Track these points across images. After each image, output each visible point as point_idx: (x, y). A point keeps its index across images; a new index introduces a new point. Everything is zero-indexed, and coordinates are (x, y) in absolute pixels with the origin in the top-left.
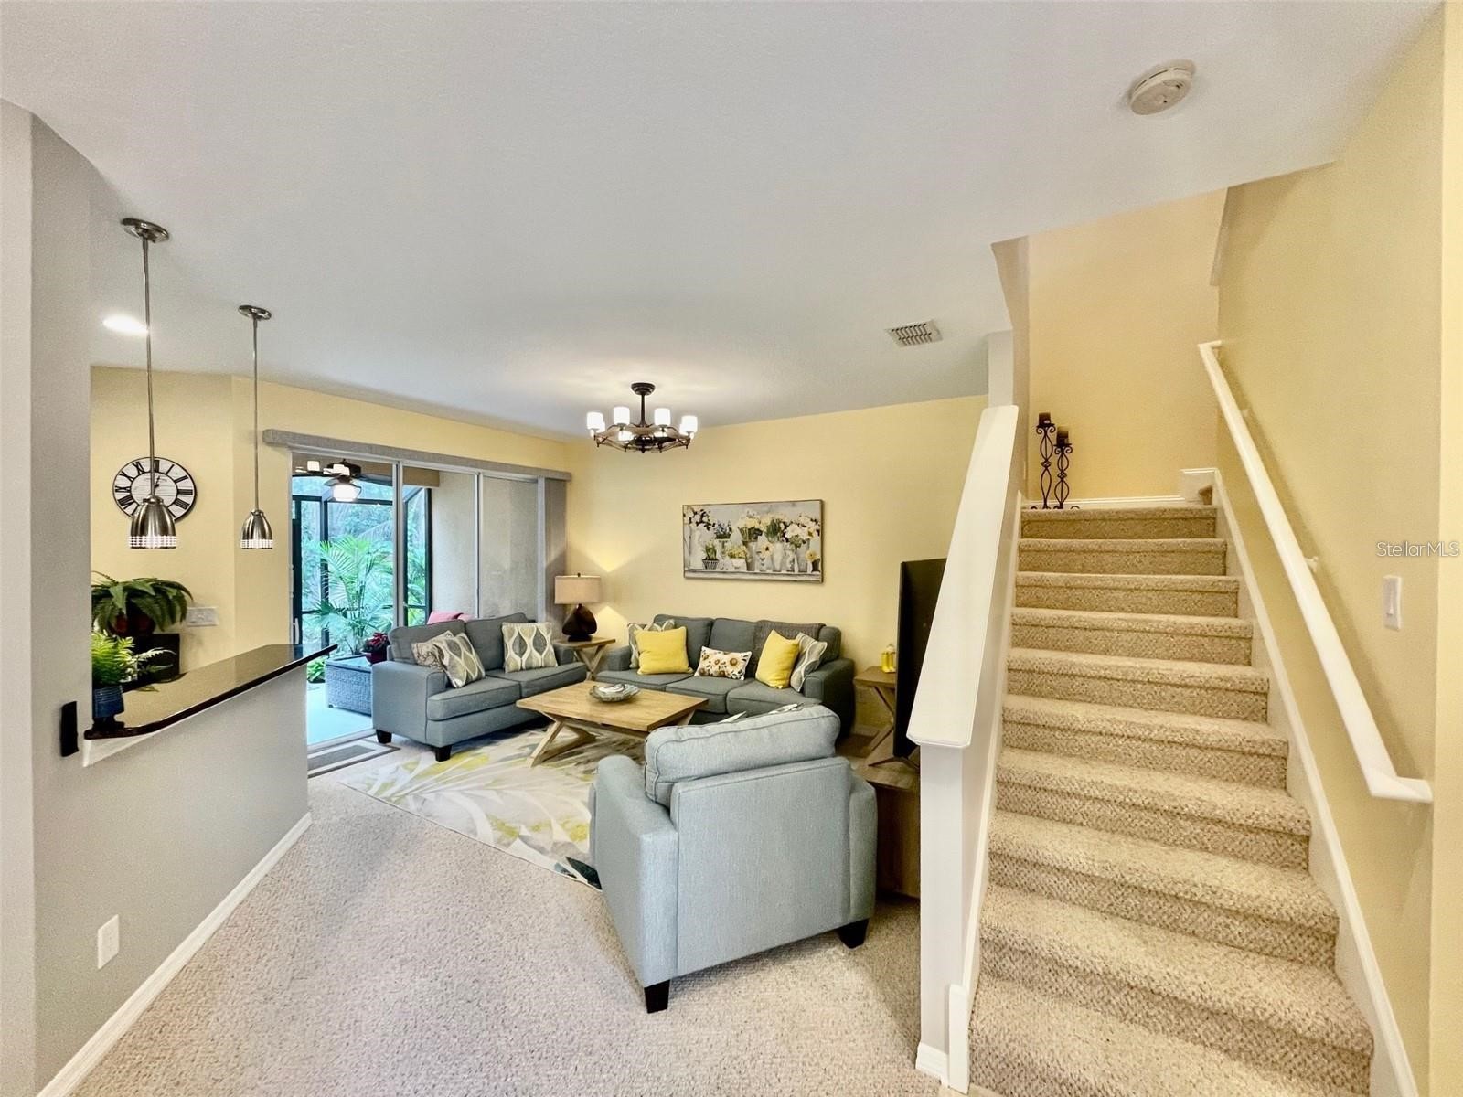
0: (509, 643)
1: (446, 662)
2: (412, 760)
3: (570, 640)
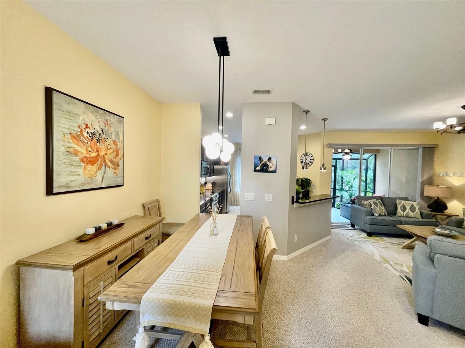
0: (399, 207)
1: (372, 207)
2: (360, 233)
3: (431, 211)
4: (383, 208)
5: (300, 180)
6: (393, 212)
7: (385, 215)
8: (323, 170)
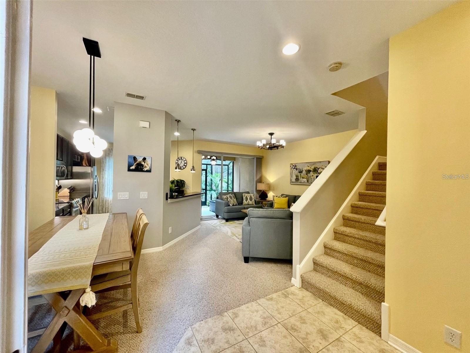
0: (244, 198)
1: (229, 200)
2: (221, 221)
3: (260, 200)
4: (235, 200)
5: (175, 181)
6: (241, 203)
7: (236, 205)
8: (193, 172)
